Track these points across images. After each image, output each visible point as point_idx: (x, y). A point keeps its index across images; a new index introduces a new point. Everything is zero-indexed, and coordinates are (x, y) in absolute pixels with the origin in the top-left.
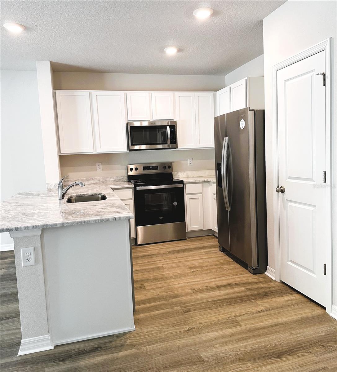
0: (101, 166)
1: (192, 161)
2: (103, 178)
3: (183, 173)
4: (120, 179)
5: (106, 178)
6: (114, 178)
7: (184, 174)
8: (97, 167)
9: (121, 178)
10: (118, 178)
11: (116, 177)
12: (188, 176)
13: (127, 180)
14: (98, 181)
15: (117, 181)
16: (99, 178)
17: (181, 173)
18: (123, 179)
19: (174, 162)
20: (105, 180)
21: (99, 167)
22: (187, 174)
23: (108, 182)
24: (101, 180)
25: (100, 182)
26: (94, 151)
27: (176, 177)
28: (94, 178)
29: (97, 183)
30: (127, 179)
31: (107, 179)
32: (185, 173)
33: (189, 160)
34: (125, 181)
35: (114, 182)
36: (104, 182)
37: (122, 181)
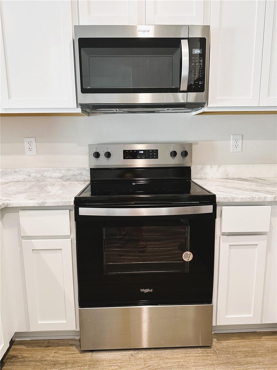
0: (34, 144)
1: (240, 142)
2: (36, 172)
3: (215, 168)
4: (74, 175)
5: (45, 171)
6: (61, 173)
7: (217, 170)
8: (26, 145)
9: (76, 173)
10: (71, 173)
11: (66, 170)
12: (228, 175)
13: (90, 179)
14: (28, 177)
15: (68, 180)
16: (28, 169)
17: (212, 167)
18: (81, 174)
19: (196, 143)
20: (42, 176)
21: (30, 145)
22: (226, 171)
23: (49, 180)
24: (33, 175)
25: (31, 178)
27: (199, 176)
28: (17, 170)
29: (24, 180)
30: (89, 175)
31: (46, 173)
32: (221, 169)
33: (233, 139)
34: (85, 179)
35: (61, 180)
36: (39, 179)
37: (79, 178)
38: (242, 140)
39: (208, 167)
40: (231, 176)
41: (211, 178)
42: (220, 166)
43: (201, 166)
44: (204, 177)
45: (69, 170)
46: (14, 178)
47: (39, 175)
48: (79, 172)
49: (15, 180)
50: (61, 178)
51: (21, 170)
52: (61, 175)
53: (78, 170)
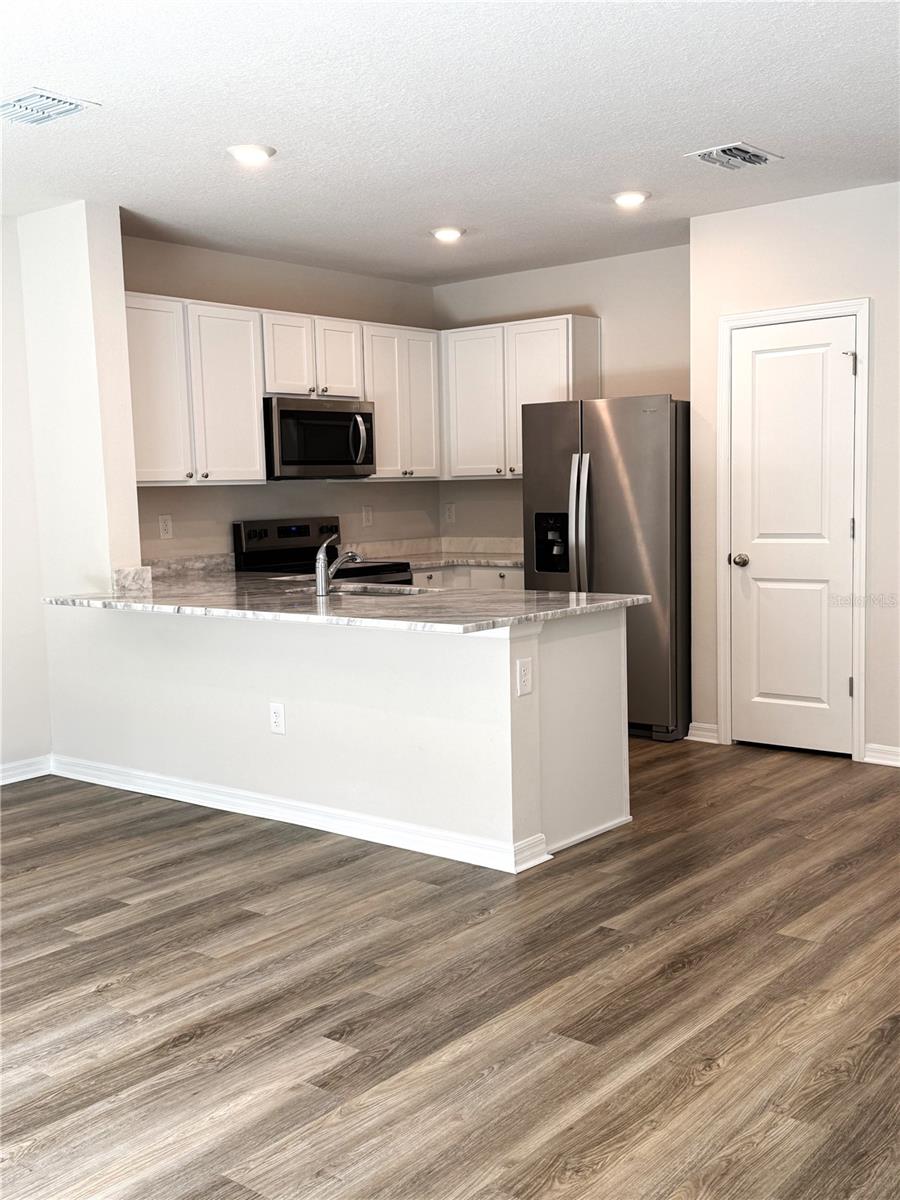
0: (170, 522)
2: (177, 562)
4: (218, 564)
6: (203, 561)
8: (161, 525)
9: (219, 561)
10: (214, 561)
11: (208, 557)
13: (234, 568)
14: (166, 570)
15: (212, 571)
17: (351, 546)
18: (225, 562)
20: (183, 567)
21: (166, 526)
23: (190, 573)
24: (173, 566)
25: (171, 572)
28: (155, 560)
30: (234, 563)
31: (187, 563)
32: (360, 548)
33: (365, 512)
34: (228, 569)
35: (203, 572)
36: (180, 572)
37: (222, 569)
39: (348, 546)
42: (358, 544)
45: (212, 558)
47: (180, 567)
48: (222, 559)
50: (203, 569)
52: (203, 565)
53: (220, 556)
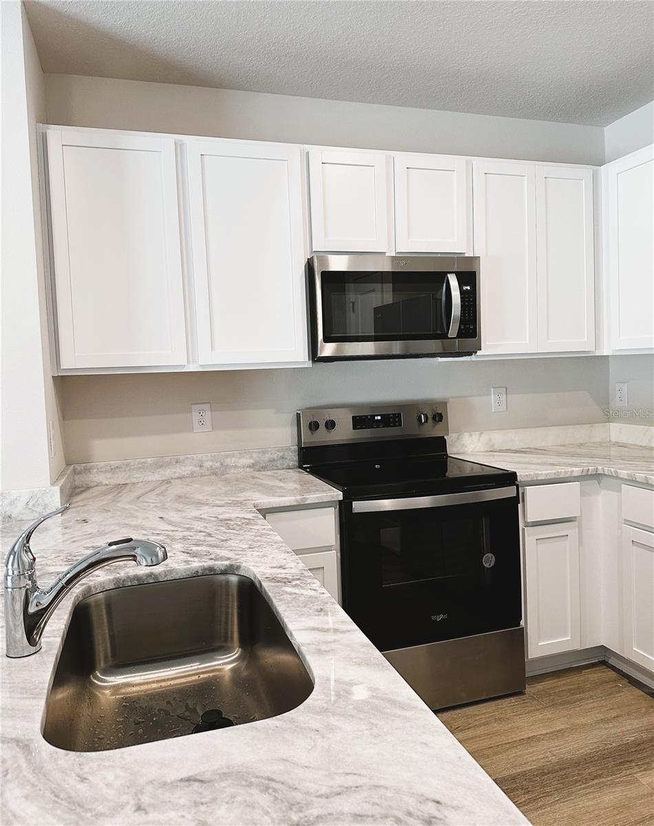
0: (209, 413)
1: (503, 397)
2: (213, 459)
3: (476, 436)
4: (273, 460)
5: (227, 456)
6: (251, 458)
7: (479, 440)
8: (196, 416)
9: (275, 456)
10: (268, 456)
11: (260, 452)
12: (493, 445)
13: (297, 464)
14: (197, 469)
15: (264, 468)
16: (199, 456)
17: (471, 435)
18: (282, 458)
19: (450, 400)
20: (222, 464)
21: (202, 417)
22: (490, 440)
23: (232, 471)
24: (208, 464)
25: (203, 471)
26: (188, 362)
27: (455, 450)
28: (182, 458)
29: (192, 475)
30: (296, 458)
31: (228, 460)
32: (484, 438)
33: (494, 394)
34: (288, 465)
35: (252, 470)
36: (217, 470)
37: (279, 465)
38: (506, 394)
39: (466, 435)
40: (497, 447)
41: (472, 451)
42: (482, 433)
43: (456, 435)
44: (462, 451)
45: (264, 453)
46: (175, 472)
47: (218, 465)
48: (281, 454)
49: (177, 475)
50: (252, 466)
51: (187, 458)
52: (252, 461)
53: (278, 451)
